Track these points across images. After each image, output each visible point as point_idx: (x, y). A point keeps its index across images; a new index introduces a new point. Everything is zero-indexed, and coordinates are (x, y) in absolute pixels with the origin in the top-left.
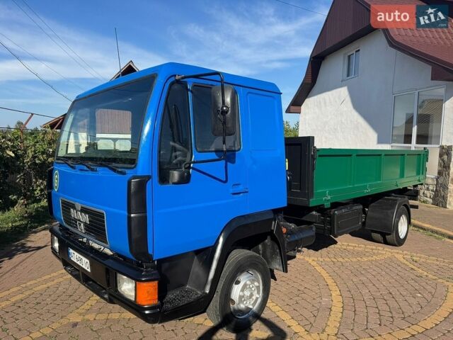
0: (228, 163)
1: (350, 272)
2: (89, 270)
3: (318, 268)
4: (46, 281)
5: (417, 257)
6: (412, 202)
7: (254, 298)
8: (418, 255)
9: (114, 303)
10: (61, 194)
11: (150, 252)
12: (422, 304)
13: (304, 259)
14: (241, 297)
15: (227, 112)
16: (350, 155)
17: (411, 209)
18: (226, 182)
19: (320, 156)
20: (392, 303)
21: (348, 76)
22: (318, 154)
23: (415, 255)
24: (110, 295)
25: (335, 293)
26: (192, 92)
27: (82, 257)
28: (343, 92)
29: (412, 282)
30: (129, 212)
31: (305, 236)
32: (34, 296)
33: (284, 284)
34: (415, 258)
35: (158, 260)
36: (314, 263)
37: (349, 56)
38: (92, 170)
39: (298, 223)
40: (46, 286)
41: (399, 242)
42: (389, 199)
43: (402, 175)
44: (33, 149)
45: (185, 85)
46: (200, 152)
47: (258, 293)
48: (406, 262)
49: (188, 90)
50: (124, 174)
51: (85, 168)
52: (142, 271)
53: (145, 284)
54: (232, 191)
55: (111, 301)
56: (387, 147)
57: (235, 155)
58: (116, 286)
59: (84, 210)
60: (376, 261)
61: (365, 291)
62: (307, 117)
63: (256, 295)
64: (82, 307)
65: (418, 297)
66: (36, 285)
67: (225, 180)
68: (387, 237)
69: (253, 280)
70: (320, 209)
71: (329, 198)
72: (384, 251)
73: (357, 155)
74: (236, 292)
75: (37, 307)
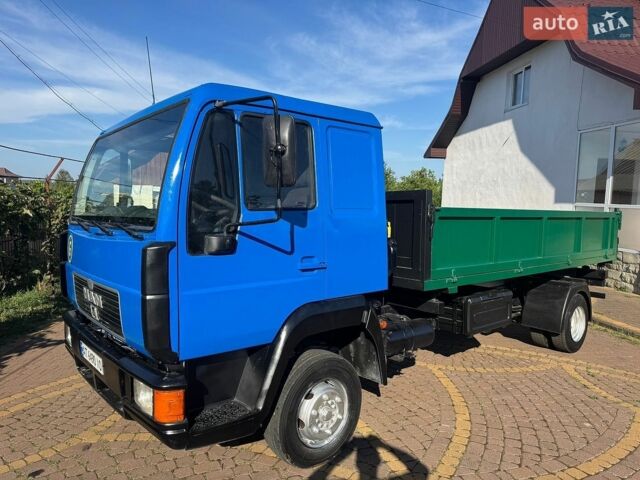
0: (296, 227)
1: (490, 388)
2: (102, 372)
3: (445, 381)
4: (61, 386)
5: (596, 369)
6: (593, 289)
7: (334, 419)
8: (599, 366)
9: (131, 419)
10: (74, 267)
11: (174, 349)
12: (589, 438)
13: (426, 368)
14: (313, 418)
15: (283, 153)
16: (491, 218)
17: (592, 299)
18: (291, 253)
19: (441, 218)
20: (544, 435)
21: (514, 104)
22: (438, 215)
23: (594, 365)
24: (125, 407)
25: (462, 418)
26: (240, 124)
27: (94, 354)
28: (506, 127)
29: (581, 406)
30: (144, 293)
31: (418, 333)
32: (41, 405)
33: (390, 402)
34: (592, 371)
35: (186, 361)
36: (439, 374)
37: (516, 76)
38: (108, 234)
39: (412, 314)
40: (59, 393)
41: (572, 347)
42: (558, 284)
43: (577, 249)
44: (64, 207)
45: (230, 115)
46: (251, 210)
47: (342, 413)
48: (578, 377)
49: (234, 121)
50: (141, 239)
51: (100, 232)
52: (164, 375)
53: (166, 393)
54: (300, 266)
55: (127, 417)
56: (568, 207)
57: (306, 215)
58: (133, 395)
59: (97, 290)
60: (532, 373)
61: (506, 416)
62: (455, 165)
63: (337, 416)
64: (102, 424)
65: (585, 427)
66: (48, 391)
67: (289, 250)
68: (553, 338)
69: (332, 393)
70: (442, 294)
71: (455, 279)
72: (547, 359)
73: (502, 218)
74: (307, 409)
75: (42, 421)
